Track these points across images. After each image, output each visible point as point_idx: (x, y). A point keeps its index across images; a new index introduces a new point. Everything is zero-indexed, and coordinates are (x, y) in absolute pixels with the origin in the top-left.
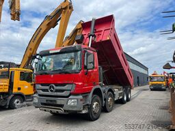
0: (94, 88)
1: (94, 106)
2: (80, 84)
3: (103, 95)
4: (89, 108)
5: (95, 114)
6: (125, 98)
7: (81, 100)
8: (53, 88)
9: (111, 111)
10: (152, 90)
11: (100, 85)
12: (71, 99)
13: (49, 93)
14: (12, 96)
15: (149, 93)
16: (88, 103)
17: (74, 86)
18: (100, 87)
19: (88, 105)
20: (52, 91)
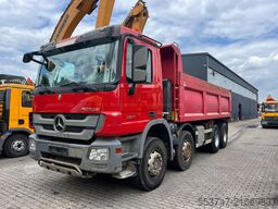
0: (151, 123)
1: (150, 162)
2: (115, 114)
3: (172, 137)
4: (137, 166)
5: (153, 176)
6: (217, 143)
7: (118, 150)
8: (62, 122)
9: (187, 168)
10: (264, 127)
11: (165, 117)
12: (97, 148)
13: (55, 133)
14: (8, 134)
15: (259, 131)
16: (136, 155)
17: (102, 118)
18: (165, 123)
19: (135, 159)
20: (59, 128)
